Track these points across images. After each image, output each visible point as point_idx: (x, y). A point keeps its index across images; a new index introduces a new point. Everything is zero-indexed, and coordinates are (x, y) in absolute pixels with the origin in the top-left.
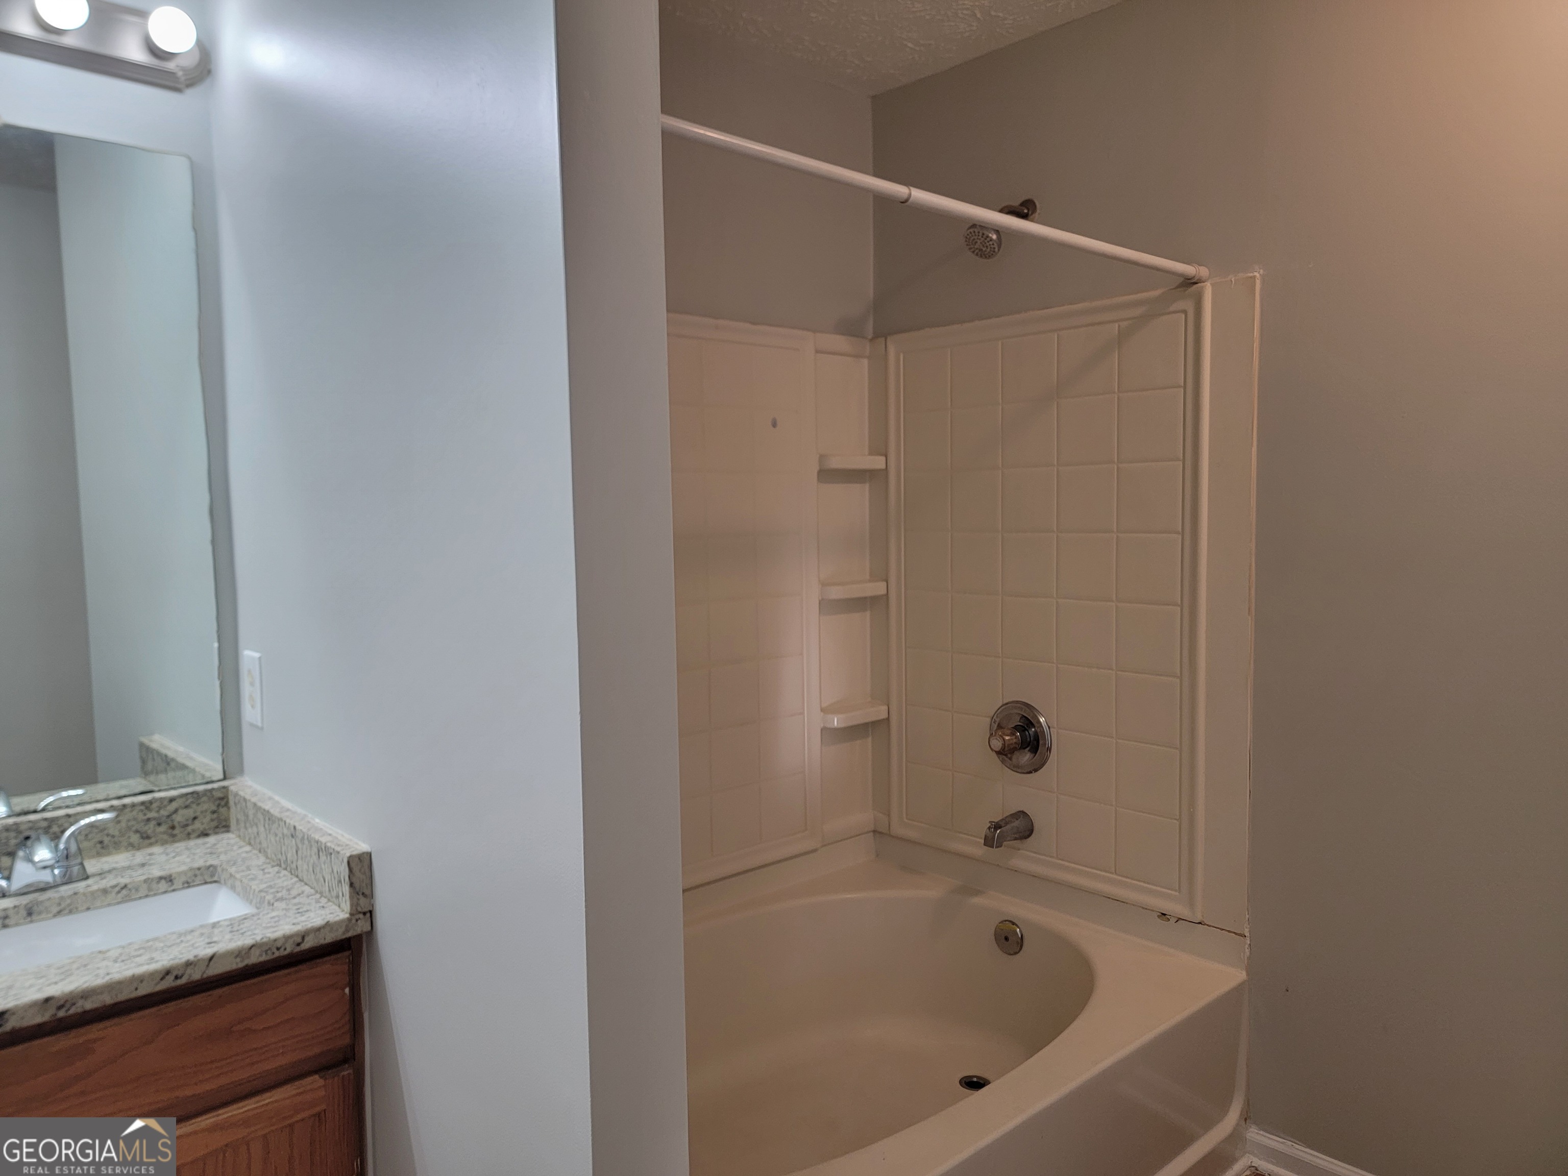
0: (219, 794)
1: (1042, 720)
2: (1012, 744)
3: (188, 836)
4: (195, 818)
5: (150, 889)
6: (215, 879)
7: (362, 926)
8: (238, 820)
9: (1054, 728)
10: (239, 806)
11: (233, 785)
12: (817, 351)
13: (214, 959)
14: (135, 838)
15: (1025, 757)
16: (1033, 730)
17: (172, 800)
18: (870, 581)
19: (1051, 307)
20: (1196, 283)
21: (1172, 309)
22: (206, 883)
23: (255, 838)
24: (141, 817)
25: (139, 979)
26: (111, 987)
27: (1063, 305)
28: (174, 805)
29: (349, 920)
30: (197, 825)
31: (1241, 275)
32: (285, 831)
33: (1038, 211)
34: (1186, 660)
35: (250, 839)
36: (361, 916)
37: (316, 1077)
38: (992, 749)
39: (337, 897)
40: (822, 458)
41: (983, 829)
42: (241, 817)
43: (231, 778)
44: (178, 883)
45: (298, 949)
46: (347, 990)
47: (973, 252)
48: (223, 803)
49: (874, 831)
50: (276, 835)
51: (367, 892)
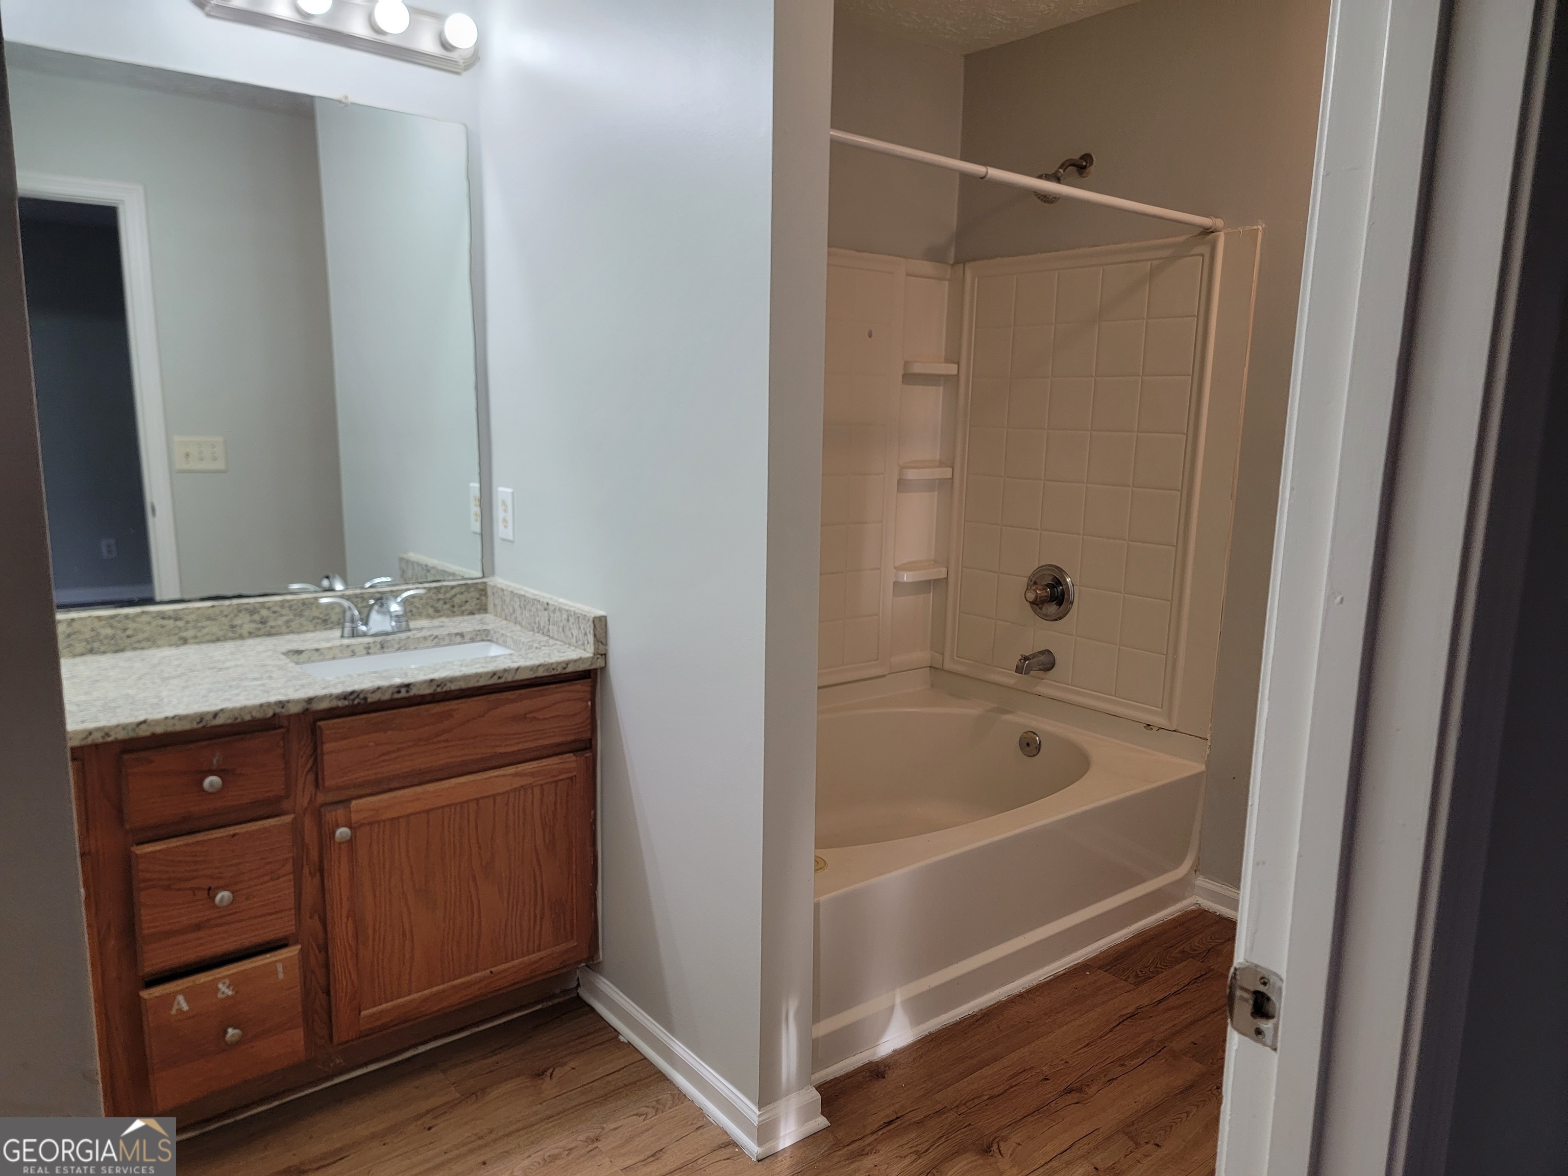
0: (480, 587)
1: (1068, 580)
2: (1042, 597)
3: (462, 613)
4: (466, 602)
5: (451, 640)
6: (489, 638)
7: (600, 663)
8: (495, 605)
9: (1077, 585)
10: (496, 595)
11: (491, 581)
12: (908, 275)
13: (519, 670)
14: (431, 611)
15: (1052, 608)
16: (1061, 588)
17: (453, 587)
18: (939, 467)
19: (1099, 246)
20: (1212, 232)
21: (1193, 252)
22: (483, 640)
23: (511, 615)
24: (435, 597)
25: (479, 676)
26: (466, 678)
27: (1109, 244)
28: (453, 592)
29: (593, 658)
30: (467, 607)
31: (1248, 228)
32: (539, 607)
33: (1094, 164)
34: (1181, 533)
35: (506, 616)
36: (599, 656)
37: (571, 755)
38: (1027, 600)
39: (583, 644)
40: (906, 363)
41: (1015, 661)
42: (498, 602)
43: (488, 577)
44: (467, 638)
45: (564, 671)
46: (589, 703)
47: (1039, 198)
48: (483, 593)
49: (930, 667)
50: (530, 611)
51: (604, 641)
